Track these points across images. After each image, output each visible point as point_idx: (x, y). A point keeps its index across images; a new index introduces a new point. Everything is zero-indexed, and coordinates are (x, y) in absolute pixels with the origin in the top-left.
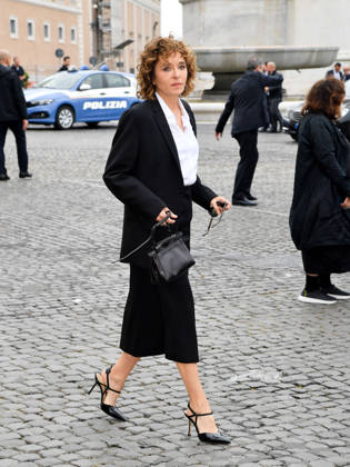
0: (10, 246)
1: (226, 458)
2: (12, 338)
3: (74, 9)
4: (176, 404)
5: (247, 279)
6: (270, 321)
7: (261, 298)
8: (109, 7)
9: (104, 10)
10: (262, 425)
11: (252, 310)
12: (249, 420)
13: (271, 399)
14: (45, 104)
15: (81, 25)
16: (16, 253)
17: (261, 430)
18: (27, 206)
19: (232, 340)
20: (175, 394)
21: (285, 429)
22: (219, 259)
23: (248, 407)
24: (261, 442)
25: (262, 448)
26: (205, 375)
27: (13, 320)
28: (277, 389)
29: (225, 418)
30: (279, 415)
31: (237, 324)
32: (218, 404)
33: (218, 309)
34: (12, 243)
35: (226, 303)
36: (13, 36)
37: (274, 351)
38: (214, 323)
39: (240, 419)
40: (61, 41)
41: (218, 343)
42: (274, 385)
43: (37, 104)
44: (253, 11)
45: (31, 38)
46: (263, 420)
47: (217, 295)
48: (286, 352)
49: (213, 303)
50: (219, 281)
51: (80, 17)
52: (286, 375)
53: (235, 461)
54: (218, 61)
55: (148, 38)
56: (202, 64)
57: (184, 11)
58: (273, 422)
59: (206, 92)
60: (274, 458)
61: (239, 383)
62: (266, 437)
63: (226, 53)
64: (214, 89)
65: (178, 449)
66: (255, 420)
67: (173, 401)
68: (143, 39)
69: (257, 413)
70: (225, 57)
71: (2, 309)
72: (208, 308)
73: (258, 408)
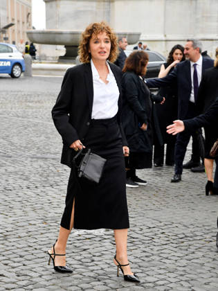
1: (70, 281)
4: (40, 249)
10: (93, 261)
12: (85, 258)
13: (99, 245)
17: (92, 264)
21: (106, 263)
23: (85, 250)
24: (92, 271)
25: (92, 274)
28: (102, 239)
29: (70, 257)
30: (103, 254)
39: (79, 258)
42: (101, 236)
44: (90, 9)
46: (94, 258)
47: (67, 182)
49: (64, 187)
50: (68, 174)
52: (108, 231)
53: (76, 282)
54: (68, 39)
55: (23, 23)
56: (57, 40)
57: (46, 7)
58: (100, 259)
59: (61, 58)
60: (99, 281)
61: (79, 235)
62: (95, 268)
63: (73, 34)
64: (65, 55)
65: (40, 276)
66: (88, 258)
67: (38, 247)
68: (21, 23)
69: (90, 253)
70: (72, 36)
72: (61, 190)
73: (91, 250)
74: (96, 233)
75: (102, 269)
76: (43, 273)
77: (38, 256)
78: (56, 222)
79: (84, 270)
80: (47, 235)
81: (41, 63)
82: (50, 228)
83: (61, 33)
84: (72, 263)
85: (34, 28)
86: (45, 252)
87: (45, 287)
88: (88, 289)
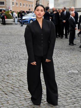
0: (22, 47)
1: (69, 87)
2: (24, 64)
3: (32, 1)
4: (58, 77)
5: (70, 53)
6: (75, 61)
7: (72, 57)
9: (38, 1)
10: (75, 81)
12: (72, 80)
13: (76, 76)
14: (27, 19)
15: (34, 4)
16: (24, 48)
17: (75, 82)
19: (67, 65)
20: (57, 75)
21: (80, 82)
22: (63, 49)
23: (72, 77)
24: (75, 84)
25: (76, 85)
26: (63, 71)
27: (24, 60)
28: (77, 74)
29: (68, 79)
30: (78, 79)
31: (68, 62)
32: (66, 77)
33: (64, 59)
34: (23, 46)
35: (66, 57)
36: (21, 6)
37: (76, 67)
38: (63, 61)
39: (71, 80)
40: (30, 7)
41: (65, 65)
42: (77, 73)
43: (26, 19)
45: (24, 7)
46: (75, 80)
47: (64, 56)
48: (79, 67)
49: (63, 58)
50: (64, 53)
51: (34, 2)
52: (79, 71)
53: (70, 87)
58: (77, 80)
60: (78, 87)
61: (70, 73)
62: (77, 83)
71: (22, 58)
72: (62, 58)
73: (74, 78)
74: (75, 72)
76: (60, 84)
78: (62, 68)
80: (59, 72)
84: (68, 81)
86: (59, 77)
87: (61, 88)
88: (75, 89)
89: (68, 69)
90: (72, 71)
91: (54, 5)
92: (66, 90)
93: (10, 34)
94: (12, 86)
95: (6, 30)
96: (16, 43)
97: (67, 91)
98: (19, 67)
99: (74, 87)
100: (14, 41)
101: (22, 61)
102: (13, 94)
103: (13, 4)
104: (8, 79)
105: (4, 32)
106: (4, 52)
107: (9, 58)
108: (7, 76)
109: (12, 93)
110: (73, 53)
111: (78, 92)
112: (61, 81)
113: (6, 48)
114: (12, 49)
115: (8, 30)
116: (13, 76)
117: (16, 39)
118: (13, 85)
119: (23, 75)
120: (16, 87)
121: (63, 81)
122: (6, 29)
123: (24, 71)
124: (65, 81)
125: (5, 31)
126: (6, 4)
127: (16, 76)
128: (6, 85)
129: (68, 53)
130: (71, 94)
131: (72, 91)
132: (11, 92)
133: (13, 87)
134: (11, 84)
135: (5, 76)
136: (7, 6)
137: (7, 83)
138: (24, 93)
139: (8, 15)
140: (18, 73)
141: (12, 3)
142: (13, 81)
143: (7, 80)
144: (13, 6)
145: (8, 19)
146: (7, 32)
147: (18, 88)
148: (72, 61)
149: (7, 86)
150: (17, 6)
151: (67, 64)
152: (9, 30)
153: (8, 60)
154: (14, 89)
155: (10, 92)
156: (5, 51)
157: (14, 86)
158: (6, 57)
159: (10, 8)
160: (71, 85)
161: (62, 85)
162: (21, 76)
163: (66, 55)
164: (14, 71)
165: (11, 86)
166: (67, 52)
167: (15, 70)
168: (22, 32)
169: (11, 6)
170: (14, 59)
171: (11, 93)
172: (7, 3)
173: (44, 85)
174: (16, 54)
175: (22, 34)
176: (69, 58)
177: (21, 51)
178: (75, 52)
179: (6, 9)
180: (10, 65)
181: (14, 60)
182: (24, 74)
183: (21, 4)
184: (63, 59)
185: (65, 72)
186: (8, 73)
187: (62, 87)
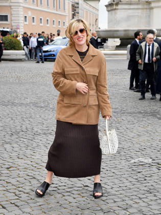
0: (41, 107)
1: (131, 193)
2: (44, 143)
3: (65, 14)
4: (110, 171)
5: (137, 121)
6: (146, 138)
7: (142, 129)
8: (78, 13)
9: (76, 14)
10: (145, 180)
11: (139, 134)
12: (140, 178)
13: (149, 170)
14: (54, 51)
15: (67, 20)
16: (44, 109)
17: (145, 182)
18: (48, 91)
20: (109, 166)
21: (155, 182)
22: (124, 113)
23: (139, 172)
24: (145, 186)
25: (146, 189)
26: (121, 159)
27: (44, 136)
28: (150, 166)
29: (130, 176)
30: (151, 176)
31: (133, 139)
32: (127, 171)
33: (125, 133)
34: (43, 105)
35: (128, 131)
36: (41, 25)
37: (148, 151)
38: (123, 138)
39: (136, 177)
40: (59, 27)
41: (125, 147)
42: (149, 164)
43: (51, 51)
44: (137, 14)
45: (48, 25)
46: (146, 178)
47: (124, 127)
48: (154, 151)
49: (123, 131)
50: (124, 122)
51: (67, 17)
52: (154, 160)
53: (135, 193)
54: (122, 34)
55: (93, 25)
56: (115, 35)
57: (108, 14)
58: (149, 178)
59: (117, 46)
60: (151, 193)
61: (135, 163)
62: (147, 184)
63: (125, 31)
64: (120, 45)
65: (112, 188)
66: (142, 178)
67: (109, 169)
68: (92, 25)
69: (143, 175)
70: (125, 32)
71: (40, 131)
72: (121, 133)
73: (143, 173)
74: (146, 161)
75: (152, 185)
76: (113, 186)
77: (109, 175)
78: (119, 153)
79: (139, 186)
80: (114, 161)
81: (104, 50)
82: (116, 157)
83: (118, 31)
84: (131, 180)
85: (99, 28)
86: (114, 173)
87: (115, 195)
88: (143, 198)
89: (133, 154)
90: (141, 159)
91: (108, 23)
92: (127, 199)
93: (17, 81)
94: (15, 189)
95: (10, 73)
96: (28, 100)
97: (127, 202)
98: (33, 149)
99: (143, 192)
100: (25, 95)
101: (39, 137)
102: (18, 207)
103: (26, 21)
104: (8, 175)
105: (6, 76)
106: (3, 119)
107: (14, 131)
108: (8, 168)
109: (16, 206)
110: (144, 122)
111: (150, 203)
112: (116, 181)
113: (8, 111)
114: (19, 112)
115: (14, 74)
116: (19, 169)
117: (30, 91)
118: (18, 189)
119: (39, 167)
120: (24, 193)
121: (120, 179)
122: (10, 71)
123: (42, 159)
124: (125, 181)
125: (8, 75)
126: (11, 20)
127: (25, 170)
128: (4, 189)
129: (133, 122)
130: (136, 208)
131: (138, 201)
132: (13, 202)
133: (17, 193)
134: (15, 186)
135: (3, 169)
136: (13, 24)
137: (5, 184)
138: (40, 205)
139: (15, 43)
140: (30, 163)
141: (23, 19)
142: (18, 179)
143: (7, 178)
144: (25, 23)
145: (15, 49)
146: (12, 77)
147: (28, 195)
148: (141, 139)
149: (7, 190)
150: (33, 24)
151: (129, 144)
152: (16, 73)
153: (11, 136)
154: (20, 196)
155: (11, 203)
156: (5, 117)
157: (20, 189)
158: (8, 130)
159: (19, 28)
160: (136, 189)
161: (118, 189)
162: (35, 169)
163: (128, 126)
164: (22, 159)
165: (14, 191)
166: (132, 119)
167: (25, 156)
168: (42, 77)
169: (22, 25)
170: (23, 133)
171: (13, 205)
172: (13, 18)
173: (81, 187)
174: (28, 122)
175: (41, 80)
176: (134, 131)
177: (38, 116)
178: (148, 119)
179: (11, 29)
180: (15, 145)
181: (22, 135)
182: (41, 164)
183: (41, 19)
184: (123, 134)
185: (125, 161)
186: (9, 163)
187: (117, 193)
